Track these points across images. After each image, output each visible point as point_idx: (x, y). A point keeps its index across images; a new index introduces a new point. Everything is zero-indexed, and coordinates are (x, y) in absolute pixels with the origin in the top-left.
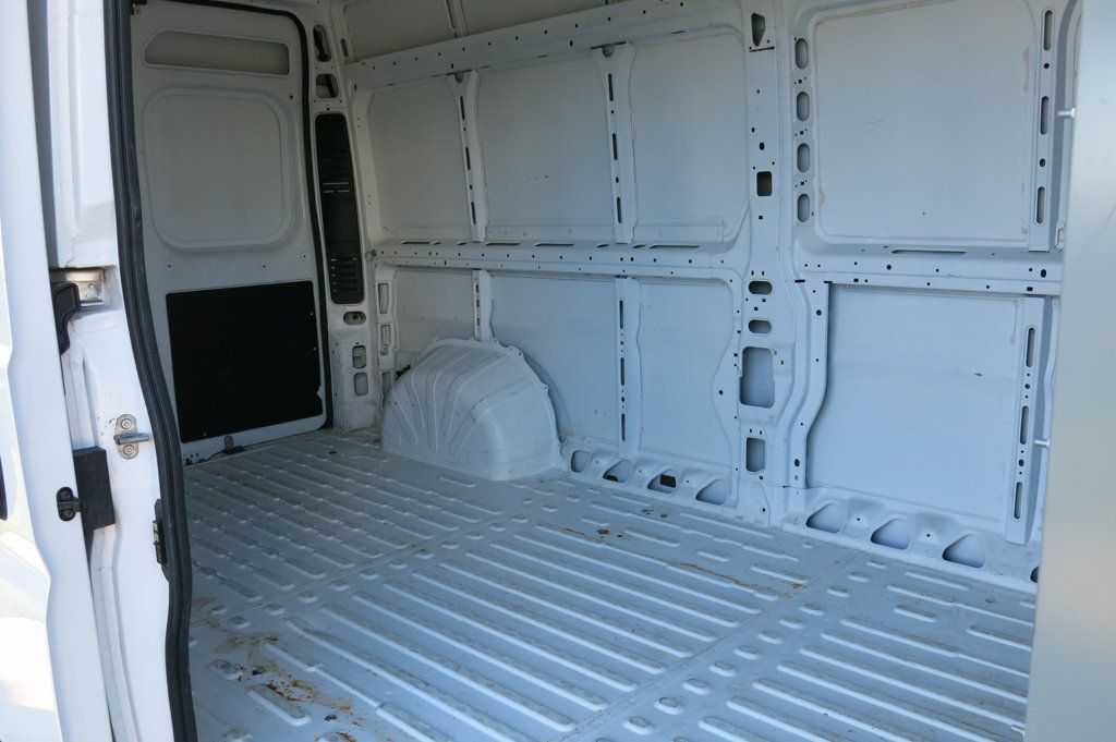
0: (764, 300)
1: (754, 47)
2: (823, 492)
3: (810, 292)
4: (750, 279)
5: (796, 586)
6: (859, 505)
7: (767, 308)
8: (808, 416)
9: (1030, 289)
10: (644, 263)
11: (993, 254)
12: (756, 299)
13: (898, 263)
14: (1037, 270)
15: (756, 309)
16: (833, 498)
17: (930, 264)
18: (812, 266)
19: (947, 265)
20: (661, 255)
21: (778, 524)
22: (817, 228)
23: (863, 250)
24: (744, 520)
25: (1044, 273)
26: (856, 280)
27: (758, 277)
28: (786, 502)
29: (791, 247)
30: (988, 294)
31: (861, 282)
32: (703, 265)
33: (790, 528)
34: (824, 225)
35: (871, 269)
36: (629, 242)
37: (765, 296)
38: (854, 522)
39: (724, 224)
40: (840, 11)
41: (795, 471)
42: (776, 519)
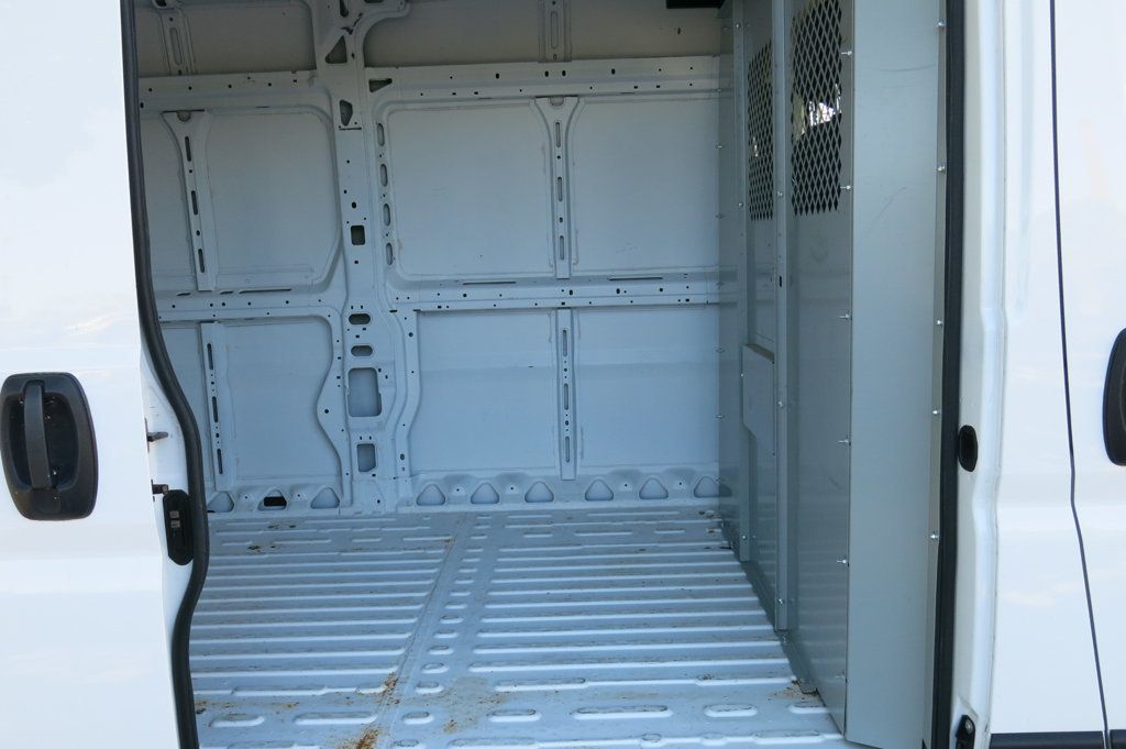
0: (364, 329)
1: (343, 127)
2: (422, 477)
3: (402, 319)
4: (349, 312)
5: (448, 541)
6: (455, 480)
7: (366, 336)
8: (407, 418)
9: (563, 304)
10: (237, 307)
11: (535, 282)
12: (358, 329)
13: (472, 292)
14: (567, 289)
15: (357, 336)
16: (431, 480)
17: (494, 292)
18: (403, 298)
19: (507, 291)
20: (255, 299)
21: (393, 510)
22: (398, 270)
23: (441, 285)
24: (363, 514)
25: (571, 292)
26: (439, 307)
27: (358, 310)
28: (397, 491)
29: (385, 285)
30: (536, 309)
31: (444, 308)
32: (301, 304)
33: (404, 510)
34: (406, 268)
35: (452, 298)
36: (213, 289)
37: (364, 326)
38: (455, 493)
39: (312, 270)
40: (410, 106)
41: (401, 463)
42: (388, 507)
